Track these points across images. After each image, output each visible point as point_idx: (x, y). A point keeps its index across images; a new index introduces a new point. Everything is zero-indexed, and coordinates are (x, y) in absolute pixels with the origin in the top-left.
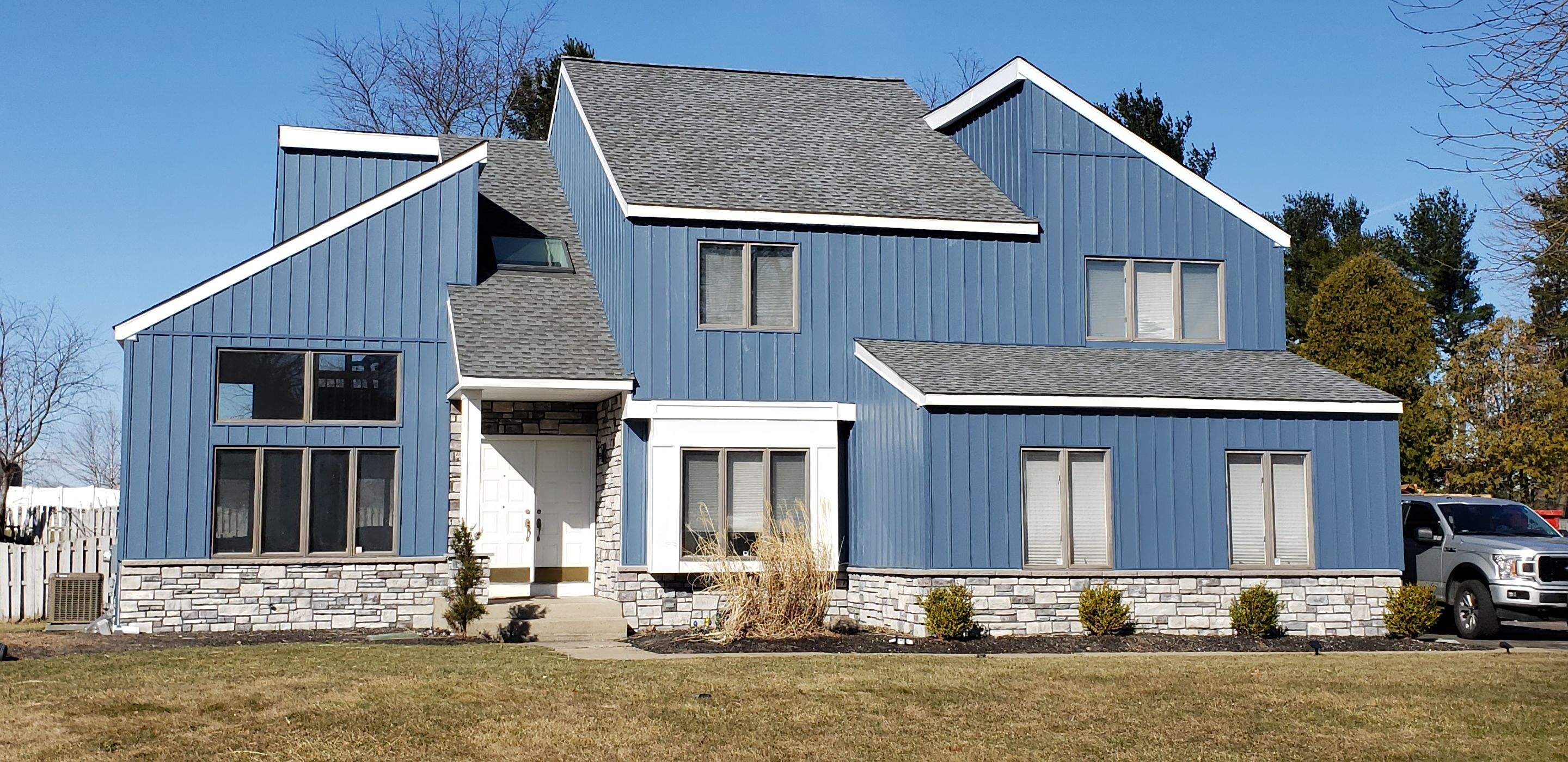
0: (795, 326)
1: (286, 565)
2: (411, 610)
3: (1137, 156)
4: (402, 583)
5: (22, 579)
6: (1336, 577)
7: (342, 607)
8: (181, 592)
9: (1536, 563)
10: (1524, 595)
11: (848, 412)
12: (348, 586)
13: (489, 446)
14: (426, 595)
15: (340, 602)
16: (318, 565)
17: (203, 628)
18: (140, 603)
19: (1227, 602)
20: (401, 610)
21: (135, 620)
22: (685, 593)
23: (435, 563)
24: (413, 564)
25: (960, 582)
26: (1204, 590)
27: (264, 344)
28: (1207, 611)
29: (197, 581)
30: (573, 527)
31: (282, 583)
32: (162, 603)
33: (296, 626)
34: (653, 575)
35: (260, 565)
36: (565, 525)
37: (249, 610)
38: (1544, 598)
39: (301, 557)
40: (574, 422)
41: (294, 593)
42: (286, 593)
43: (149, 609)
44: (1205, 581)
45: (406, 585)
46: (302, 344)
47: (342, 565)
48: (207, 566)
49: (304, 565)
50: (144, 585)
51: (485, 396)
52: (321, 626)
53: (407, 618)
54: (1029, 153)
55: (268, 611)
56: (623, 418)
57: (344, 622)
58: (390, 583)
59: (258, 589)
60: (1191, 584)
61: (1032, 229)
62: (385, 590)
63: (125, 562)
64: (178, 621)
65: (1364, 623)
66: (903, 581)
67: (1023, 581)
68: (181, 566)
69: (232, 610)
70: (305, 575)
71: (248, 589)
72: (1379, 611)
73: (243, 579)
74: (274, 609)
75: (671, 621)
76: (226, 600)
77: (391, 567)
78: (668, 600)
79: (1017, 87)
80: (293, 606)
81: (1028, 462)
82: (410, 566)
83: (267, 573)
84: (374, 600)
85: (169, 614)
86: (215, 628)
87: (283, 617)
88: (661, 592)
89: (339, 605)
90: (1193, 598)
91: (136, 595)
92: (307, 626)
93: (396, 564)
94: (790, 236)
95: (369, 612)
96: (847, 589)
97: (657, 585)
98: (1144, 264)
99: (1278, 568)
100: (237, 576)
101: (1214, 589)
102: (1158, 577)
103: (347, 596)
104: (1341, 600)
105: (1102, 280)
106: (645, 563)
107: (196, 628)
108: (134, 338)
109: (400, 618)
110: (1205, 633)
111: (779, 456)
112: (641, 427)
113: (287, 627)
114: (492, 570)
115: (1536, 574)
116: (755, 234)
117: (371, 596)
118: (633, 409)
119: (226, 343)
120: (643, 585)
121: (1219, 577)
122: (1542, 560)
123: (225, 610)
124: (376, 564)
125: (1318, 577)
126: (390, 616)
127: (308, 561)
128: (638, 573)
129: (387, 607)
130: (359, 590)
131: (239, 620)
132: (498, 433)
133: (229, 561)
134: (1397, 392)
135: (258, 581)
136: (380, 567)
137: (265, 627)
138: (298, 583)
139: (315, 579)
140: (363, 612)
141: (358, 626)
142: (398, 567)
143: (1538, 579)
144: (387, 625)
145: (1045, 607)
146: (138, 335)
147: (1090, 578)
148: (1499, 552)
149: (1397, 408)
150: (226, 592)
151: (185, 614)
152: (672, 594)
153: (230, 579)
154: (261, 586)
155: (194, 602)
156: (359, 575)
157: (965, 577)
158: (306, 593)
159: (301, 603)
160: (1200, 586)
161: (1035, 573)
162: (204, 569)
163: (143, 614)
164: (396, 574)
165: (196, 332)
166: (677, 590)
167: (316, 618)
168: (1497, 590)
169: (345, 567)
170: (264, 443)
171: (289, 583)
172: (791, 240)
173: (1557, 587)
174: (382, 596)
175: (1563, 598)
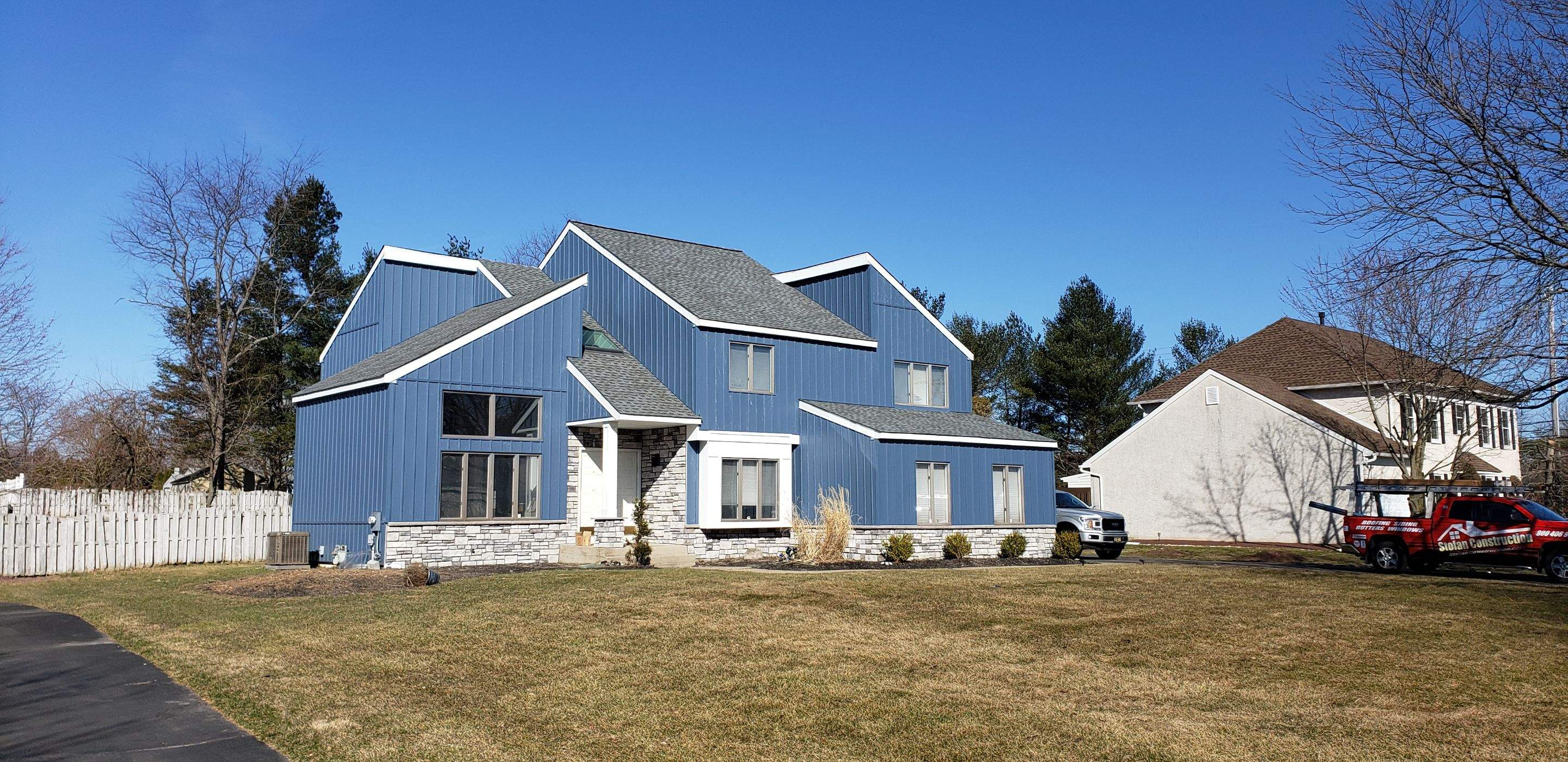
0: (772, 391)
1: (480, 525)
2: (546, 552)
3: (916, 309)
4: (541, 536)
6: (1033, 529)
7: (510, 551)
8: (422, 542)
9: (1100, 521)
10: (1096, 537)
11: (796, 440)
12: (514, 538)
13: (586, 454)
14: (555, 543)
15: (510, 547)
16: (498, 525)
17: (434, 564)
18: (399, 550)
19: (994, 541)
20: (542, 552)
21: (394, 560)
22: (719, 540)
23: (560, 524)
24: (548, 524)
26: (986, 535)
27: (469, 389)
28: (988, 546)
29: (430, 535)
31: (478, 537)
32: (411, 549)
33: (486, 563)
34: (702, 530)
35: (465, 525)
37: (460, 553)
38: (1106, 538)
39: (489, 520)
40: (630, 441)
41: (485, 542)
42: (480, 542)
43: (404, 553)
44: (985, 531)
45: (545, 537)
46: (491, 390)
47: (511, 525)
48: (437, 526)
49: (491, 525)
50: (401, 538)
51: (620, 426)
52: (499, 562)
53: (545, 557)
54: (872, 304)
55: (470, 554)
56: (689, 439)
57: (511, 560)
58: (536, 536)
59: (465, 540)
60: (979, 532)
61: (874, 344)
62: (533, 540)
63: (390, 524)
64: (419, 560)
65: (1043, 552)
67: (918, 531)
68: (422, 526)
69: (450, 553)
70: (491, 531)
71: (460, 540)
72: (1048, 545)
73: (457, 534)
74: (474, 552)
75: (709, 556)
76: (447, 547)
77: (537, 526)
78: (708, 545)
79: (864, 268)
80: (484, 551)
81: (917, 470)
82: (547, 526)
83: (469, 530)
84: (528, 546)
85: (415, 556)
86: (441, 564)
87: (478, 557)
88: (705, 540)
89: (508, 550)
90: (982, 540)
91: (395, 544)
92: (491, 563)
93: (539, 524)
94: (771, 341)
95: (525, 554)
97: (704, 535)
98: (920, 366)
99: (1011, 524)
100: (453, 532)
101: (988, 535)
102: (968, 529)
103: (513, 544)
104: (1034, 540)
105: (898, 372)
106: (699, 523)
107: (430, 565)
108: (395, 382)
109: (541, 557)
110: (986, 557)
111: (765, 462)
112: (697, 446)
113: (480, 563)
115: (1101, 527)
116: (755, 339)
117: (526, 544)
119: (449, 387)
120: (697, 535)
121: (991, 529)
122: (1104, 520)
123: (447, 553)
124: (528, 524)
125: (1026, 529)
126: (536, 556)
127: (494, 522)
128: (695, 529)
129: (535, 551)
130: (520, 540)
131: (454, 559)
132: (592, 447)
133: (450, 523)
134: (1055, 439)
135: (465, 535)
136: (531, 526)
137: (469, 564)
138: (487, 536)
139: (496, 533)
140: (522, 554)
141: (519, 562)
142: (541, 526)
143: (1101, 529)
144: (534, 561)
145: (926, 545)
146: (398, 380)
147: (943, 529)
148: (1082, 516)
149: (1055, 445)
150: (449, 542)
151: (424, 556)
152: (711, 541)
153: (448, 534)
154: (466, 538)
155: (429, 548)
156: (520, 531)
157: (894, 529)
158: (491, 542)
159: (489, 548)
160: (984, 533)
161: (923, 527)
162: (435, 528)
163: (400, 556)
164: (540, 530)
165: (432, 380)
166: (714, 538)
167: (497, 557)
168: (1083, 535)
169: (513, 527)
170: (469, 450)
171: (482, 536)
172: (771, 343)
173: (1110, 533)
174: (532, 544)
175: (1112, 539)
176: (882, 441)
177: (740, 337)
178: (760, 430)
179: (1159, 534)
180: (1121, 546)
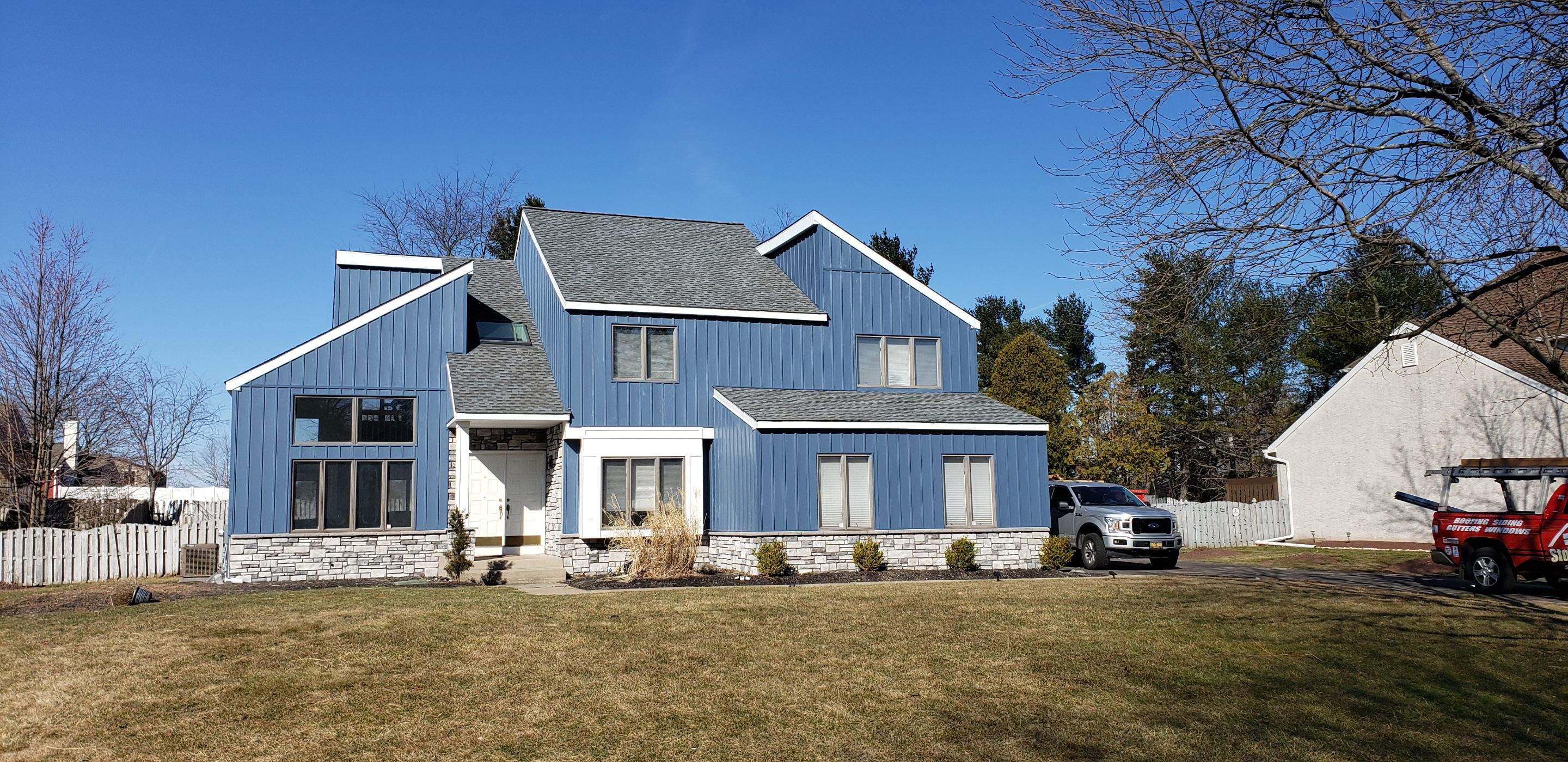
0: (675, 379)
1: (340, 537)
2: (423, 565)
3: (888, 273)
4: (417, 548)
5: (164, 548)
6: (1010, 532)
7: (378, 564)
8: (271, 556)
9: (1130, 522)
10: (1124, 542)
11: (709, 433)
12: (382, 550)
13: (474, 457)
14: (433, 555)
15: (377, 560)
16: (362, 536)
17: (286, 578)
18: (244, 563)
19: (943, 549)
20: (417, 565)
21: (240, 574)
22: (604, 551)
23: (439, 534)
24: (425, 535)
25: (779, 539)
26: (930, 541)
27: (326, 392)
28: (931, 554)
29: (281, 548)
30: (530, 509)
31: (338, 549)
32: (258, 563)
33: (347, 577)
34: (583, 540)
35: (323, 537)
36: (525, 508)
37: (316, 566)
38: (1136, 544)
39: (351, 531)
40: (531, 441)
41: (346, 555)
42: (340, 555)
43: (249, 566)
44: (930, 536)
45: (420, 549)
46: (351, 393)
47: (377, 536)
48: (288, 538)
49: (352, 537)
50: (246, 551)
51: (472, 425)
52: (364, 576)
53: (421, 570)
54: (821, 270)
55: (329, 567)
56: (564, 438)
57: (379, 573)
58: (409, 548)
59: (322, 553)
60: (921, 538)
61: (823, 318)
62: (407, 552)
63: (233, 536)
64: (269, 574)
65: (1027, 561)
66: (744, 540)
67: (819, 538)
68: (271, 538)
69: (305, 567)
70: (353, 544)
71: (315, 553)
72: (1037, 553)
73: (312, 547)
74: (333, 565)
75: (594, 569)
76: (301, 560)
77: (410, 537)
78: (593, 556)
79: (813, 229)
80: (345, 564)
81: (821, 464)
82: (423, 537)
83: (328, 542)
84: (399, 559)
85: (263, 570)
86: (294, 578)
87: (339, 571)
88: (588, 551)
89: (376, 562)
90: (923, 547)
91: (240, 558)
92: (355, 576)
93: (413, 535)
94: (672, 321)
95: (396, 567)
96: (709, 545)
97: (586, 546)
98: (892, 339)
99: (974, 527)
100: (308, 544)
101: (935, 541)
102: (901, 534)
103: (381, 557)
104: (1013, 546)
105: (866, 349)
106: (578, 532)
107: (281, 579)
108: (239, 389)
109: (416, 570)
110: (931, 568)
111: (665, 461)
112: (575, 445)
113: (341, 577)
114: (477, 539)
115: (1130, 529)
116: (649, 321)
117: (398, 556)
118: (570, 433)
119: (300, 392)
120: (577, 546)
121: (939, 533)
122: (1135, 521)
123: (300, 567)
124: (400, 535)
125: (998, 533)
126: (409, 570)
127: (355, 534)
128: (574, 538)
129: (408, 563)
130: (389, 552)
131: (310, 573)
132: (481, 449)
133: (302, 535)
134: (1046, 418)
135: (322, 547)
136: (403, 538)
137: (327, 578)
138: (348, 548)
139: (359, 545)
140: (392, 567)
141: (388, 576)
142: (415, 537)
143: (1132, 532)
144: (408, 575)
145: (833, 554)
146: (241, 387)
147: (860, 535)
148: (1108, 516)
149: (1045, 428)
150: (301, 555)
151: (273, 570)
152: (596, 552)
153: (303, 545)
154: (324, 551)
155: (280, 561)
156: (389, 543)
157: (783, 536)
158: (354, 555)
159: (350, 561)
160: (927, 539)
161: (826, 533)
162: (286, 540)
163: (245, 570)
164: (414, 542)
165: (281, 384)
166: (598, 549)
167: (361, 571)
168: (1107, 539)
169: (380, 538)
170: (326, 457)
171: (343, 549)
172: (672, 324)
173: (1143, 537)
174: (404, 556)
175: (1147, 544)
176: (762, 431)
177: (625, 320)
178: (656, 423)
179: (1348, 534)
180: (1175, 553)
